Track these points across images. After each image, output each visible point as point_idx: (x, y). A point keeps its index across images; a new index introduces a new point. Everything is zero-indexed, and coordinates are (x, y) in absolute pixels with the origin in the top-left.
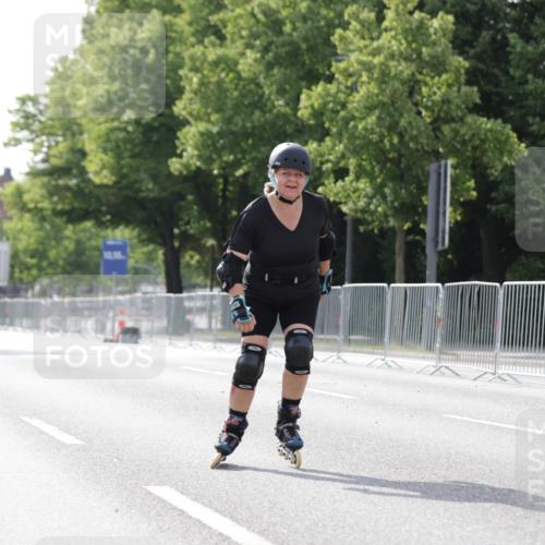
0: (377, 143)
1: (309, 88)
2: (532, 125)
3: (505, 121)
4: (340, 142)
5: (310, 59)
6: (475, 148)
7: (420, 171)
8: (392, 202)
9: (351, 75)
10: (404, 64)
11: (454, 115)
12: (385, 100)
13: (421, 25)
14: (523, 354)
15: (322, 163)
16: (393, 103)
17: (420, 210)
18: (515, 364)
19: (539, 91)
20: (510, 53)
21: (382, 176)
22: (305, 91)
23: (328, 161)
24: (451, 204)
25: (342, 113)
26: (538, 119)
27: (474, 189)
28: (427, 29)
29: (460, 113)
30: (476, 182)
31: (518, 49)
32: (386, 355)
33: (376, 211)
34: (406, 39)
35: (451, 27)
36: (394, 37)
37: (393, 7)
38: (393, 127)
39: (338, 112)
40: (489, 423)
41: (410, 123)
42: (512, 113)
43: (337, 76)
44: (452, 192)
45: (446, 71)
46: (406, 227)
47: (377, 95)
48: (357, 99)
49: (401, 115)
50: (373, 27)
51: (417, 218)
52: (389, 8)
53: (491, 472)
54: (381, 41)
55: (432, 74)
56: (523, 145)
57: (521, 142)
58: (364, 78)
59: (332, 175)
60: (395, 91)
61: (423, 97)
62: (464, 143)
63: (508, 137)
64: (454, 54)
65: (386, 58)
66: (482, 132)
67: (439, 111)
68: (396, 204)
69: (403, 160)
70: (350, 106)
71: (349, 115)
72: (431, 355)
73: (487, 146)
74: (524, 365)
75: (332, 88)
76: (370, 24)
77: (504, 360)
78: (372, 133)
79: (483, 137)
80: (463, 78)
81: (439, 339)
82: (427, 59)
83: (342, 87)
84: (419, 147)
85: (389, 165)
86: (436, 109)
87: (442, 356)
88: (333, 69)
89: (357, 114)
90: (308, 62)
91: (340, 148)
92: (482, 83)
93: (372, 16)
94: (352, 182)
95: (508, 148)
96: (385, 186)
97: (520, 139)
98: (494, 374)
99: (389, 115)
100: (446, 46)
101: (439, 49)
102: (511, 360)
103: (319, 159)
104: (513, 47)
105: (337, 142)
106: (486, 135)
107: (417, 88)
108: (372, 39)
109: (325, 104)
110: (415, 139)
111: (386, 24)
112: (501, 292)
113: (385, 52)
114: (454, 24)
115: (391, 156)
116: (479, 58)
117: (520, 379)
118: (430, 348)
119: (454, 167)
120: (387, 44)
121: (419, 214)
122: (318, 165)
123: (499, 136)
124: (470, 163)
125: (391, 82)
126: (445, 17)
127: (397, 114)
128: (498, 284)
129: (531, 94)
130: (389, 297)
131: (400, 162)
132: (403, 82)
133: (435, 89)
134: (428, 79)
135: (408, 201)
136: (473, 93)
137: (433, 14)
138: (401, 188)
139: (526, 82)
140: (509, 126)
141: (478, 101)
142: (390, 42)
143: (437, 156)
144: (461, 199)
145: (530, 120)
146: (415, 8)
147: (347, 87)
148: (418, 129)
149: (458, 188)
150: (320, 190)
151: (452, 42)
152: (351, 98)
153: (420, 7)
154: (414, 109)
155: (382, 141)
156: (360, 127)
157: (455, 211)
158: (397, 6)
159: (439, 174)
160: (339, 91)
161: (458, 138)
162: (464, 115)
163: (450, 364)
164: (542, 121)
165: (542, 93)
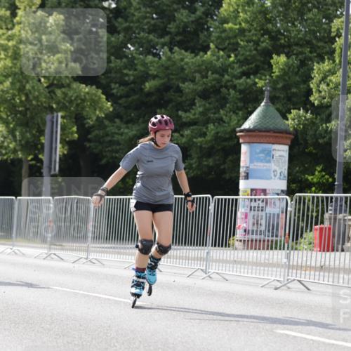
0: (10, 100)
2: (114, 89)
3: (98, 88)
6: (78, 105)
7: (40, 120)
8: (20, 141)
11: (64, 82)
12: (17, 70)
14: (106, 246)
16: (22, 73)
17: (39, 146)
18: (100, 252)
19: (118, 68)
21: (14, 123)
24: (61, 143)
26: (117, 85)
27: (76, 133)
29: (67, 81)
30: (77, 129)
32: (14, 246)
33: (8, 146)
37: (22, 8)
38: (22, 90)
40: (81, 292)
41: (33, 87)
44: (61, 135)
46: (29, 158)
47: (11, 68)
49: (28, 82)
50: (8, 21)
51: (37, 152)
52: (20, 9)
53: (81, 326)
54: (14, 31)
56: (109, 103)
57: (108, 101)
58: (2, 56)
62: (71, 102)
63: (100, 98)
65: (17, 42)
66: (82, 94)
67: (53, 80)
68: (23, 142)
69: (28, 113)
72: (46, 246)
73: (85, 104)
74: (107, 252)
76: (6, 19)
77: (93, 249)
78: (8, 93)
79: (83, 97)
81: (50, 235)
84: (39, 103)
85: (18, 115)
86: (51, 78)
87: (52, 246)
93: (8, 13)
95: (100, 105)
96: (16, 130)
97: (107, 99)
98: (87, 259)
99: (19, 81)
106: (85, 96)
108: (8, 29)
110: (36, 98)
111: (18, 18)
113: (17, 38)
115: (20, 109)
117: (104, 263)
118: (44, 241)
119: (62, 117)
120: (17, 34)
121: (38, 150)
123: (94, 97)
124: (74, 116)
127: (24, 81)
128: (89, 198)
129: (113, 68)
130: (16, 206)
131: (26, 114)
135: (31, 140)
138: (26, 131)
139: (110, 61)
140: (100, 91)
142: (20, 31)
143: (51, 110)
144: (67, 139)
145: (113, 85)
146: (38, 8)
148: (39, 91)
149: (66, 132)
153: (42, 6)
154: (36, 78)
155: (14, 99)
157: (63, 147)
158: (25, 7)
159: (53, 122)
161: (67, 99)
162: (71, 82)
163: (57, 252)
164: (120, 86)
165: (120, 69)
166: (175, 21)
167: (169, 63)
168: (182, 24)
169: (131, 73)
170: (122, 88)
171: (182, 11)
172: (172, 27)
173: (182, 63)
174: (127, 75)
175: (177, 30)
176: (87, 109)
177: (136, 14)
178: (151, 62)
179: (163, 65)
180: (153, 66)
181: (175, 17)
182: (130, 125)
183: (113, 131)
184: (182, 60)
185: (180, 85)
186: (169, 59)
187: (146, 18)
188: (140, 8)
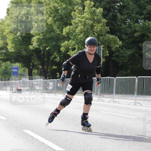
0: (83, 41)
1: (66, 27)
2: (123, 37)
3: (116, 36)
4: (74, 41)
5: (66, 20)
6: (108, 43)
9: (76, 24)
10: (90, 21)
11: (103, 34)
12: (85, 30)
13: (94, 11)
14: (121, 96)
15: (69, 47)
16: (87, 31)
18: (118, 98)
19: (125, 28)
20: (117, 18)
22: (64, 28)
23: (70, 46)
24: (102, 57)
25: (74, 34)
26: (124, 35)
28: (96, 12)
30: (108, 52)
31: (119, 17)
34: (90, 14)
35: (102, 11)
36: (87, 14)
37: (87, 6)
38: (87, 37)
39: (73, 33)
40: (112, 114)
41: (91, 36)
42: (118, 34)
43: (73, 24)
44: (102, 54)
45: (101, 23)
47: (83, 29)
48: (78, 30)
49: (89, 34)
50: (82, 11)
52: (86, 6)
54: (84, 15)
55: (97, 23)
56: (121, 42)
57: (120, 41)
58: (80, 24)
59: (71, 50)
60: (88, 28)
61: (95, 29)
62: (105, 41)
63: (117, 40)
64: (103, 18)
65: (85, 19)
66: (110, 38)
67: (99, 33)
70: (76, 32)
71: (76, 34)
72: (97, 96)
73: (111, 42)
74: (121, 99)
75: (71, 27)
76: (81, 11)
77: (116, 97)
78: (82, 39)
79: (110, 40)
80: (105, 25)
81: (99, 92)
82: (96, 20)
83: (74, 27)
86: (98, 33)
87: (100, 96)
88: (72, 22)
89: (78, 34)
90: (65, 20)
91: (73, 43)
92: (110, 26)
93: (82, 8)
94: (76, 51)
95: (117, 43)
97: (120, 40)
98: (113, 101)
100: (101, 16)
101: (99, 17)
102: (118, 97)
103: (68, 45)
104: (118, 17)
105: (73, 41)
107: (93, 27)
108: (82, 14)
109: (70, 31)
111: (85, 10)
112: (115, 80)
113: (85, 18)
114: (103, 11)
116: (109, 19)
117: (120, 102)
118: (97, 94)
119: (103, 47)
120: (86, 16)
122: (68, 47)
123: (114, 39)
124: (107, 46)
125: (87, 26)
126: (100, 9)
127: (88, 34)
128: (114, 78)
129: (123, 29)
132: (90, 26)
133: (98, 27)
134: (96, 25)
136: (108, 28)
137: (97, 8)
139: (122, 26)
140: (117, 37)
141: (109, 30)
142: (86, 15)
143: (99, 45)
144: (105, 56)
145: (123, 35)
146: (93, 7)
147: (75, 27)
149: (104, 53)
150: (68, 53)
151: (102, 15)
152: (76, 30)
153: (94, 6)
154: (93, 32)
156: (79, 37)
157: (103, 59)
158: (88, 6)
159: (99, 49)
160: (73, 28)
161: (104, 40)
162: (105, 34)
163: (102, 99)
164: (126, 35)
165: (126, 28)
166: (146, 9)
167: (144, 26)
168: (149, 10)
169: (130, 30)
170: (127, 36)
171: (149, 6)
172: (145, 12)
173: (149, 26)
174: (128, 31)
175: (146, 13)
176: (112, 44)
177: (131, 7)
178: (137, 26)
179: (141, 27)
180: (138, 27)
181: (146, 8)
182: (129, 50)
183: (123, 52)
184: (149, 25)
185: (148, 34)
186: (144, 24)
187: (135, 9)
188: (133, 5)
